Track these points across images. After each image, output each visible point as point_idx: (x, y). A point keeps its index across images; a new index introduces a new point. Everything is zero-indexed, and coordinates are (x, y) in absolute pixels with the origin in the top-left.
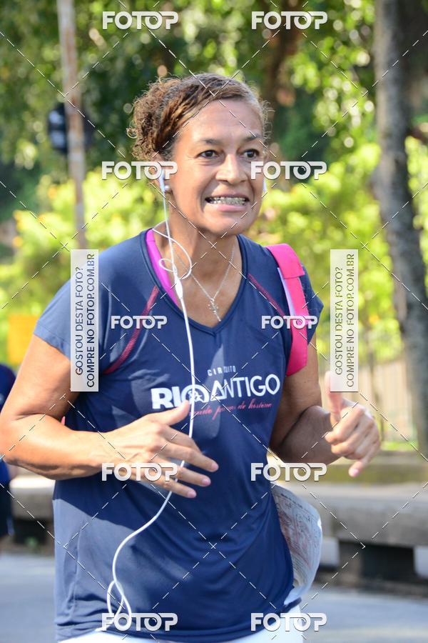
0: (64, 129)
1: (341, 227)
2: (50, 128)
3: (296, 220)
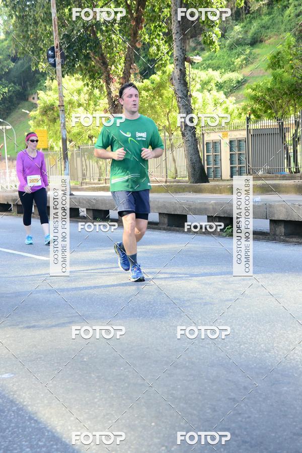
0: (54, 57)
1: (161, 96)
2: (49, 56)
3: (144, 93)
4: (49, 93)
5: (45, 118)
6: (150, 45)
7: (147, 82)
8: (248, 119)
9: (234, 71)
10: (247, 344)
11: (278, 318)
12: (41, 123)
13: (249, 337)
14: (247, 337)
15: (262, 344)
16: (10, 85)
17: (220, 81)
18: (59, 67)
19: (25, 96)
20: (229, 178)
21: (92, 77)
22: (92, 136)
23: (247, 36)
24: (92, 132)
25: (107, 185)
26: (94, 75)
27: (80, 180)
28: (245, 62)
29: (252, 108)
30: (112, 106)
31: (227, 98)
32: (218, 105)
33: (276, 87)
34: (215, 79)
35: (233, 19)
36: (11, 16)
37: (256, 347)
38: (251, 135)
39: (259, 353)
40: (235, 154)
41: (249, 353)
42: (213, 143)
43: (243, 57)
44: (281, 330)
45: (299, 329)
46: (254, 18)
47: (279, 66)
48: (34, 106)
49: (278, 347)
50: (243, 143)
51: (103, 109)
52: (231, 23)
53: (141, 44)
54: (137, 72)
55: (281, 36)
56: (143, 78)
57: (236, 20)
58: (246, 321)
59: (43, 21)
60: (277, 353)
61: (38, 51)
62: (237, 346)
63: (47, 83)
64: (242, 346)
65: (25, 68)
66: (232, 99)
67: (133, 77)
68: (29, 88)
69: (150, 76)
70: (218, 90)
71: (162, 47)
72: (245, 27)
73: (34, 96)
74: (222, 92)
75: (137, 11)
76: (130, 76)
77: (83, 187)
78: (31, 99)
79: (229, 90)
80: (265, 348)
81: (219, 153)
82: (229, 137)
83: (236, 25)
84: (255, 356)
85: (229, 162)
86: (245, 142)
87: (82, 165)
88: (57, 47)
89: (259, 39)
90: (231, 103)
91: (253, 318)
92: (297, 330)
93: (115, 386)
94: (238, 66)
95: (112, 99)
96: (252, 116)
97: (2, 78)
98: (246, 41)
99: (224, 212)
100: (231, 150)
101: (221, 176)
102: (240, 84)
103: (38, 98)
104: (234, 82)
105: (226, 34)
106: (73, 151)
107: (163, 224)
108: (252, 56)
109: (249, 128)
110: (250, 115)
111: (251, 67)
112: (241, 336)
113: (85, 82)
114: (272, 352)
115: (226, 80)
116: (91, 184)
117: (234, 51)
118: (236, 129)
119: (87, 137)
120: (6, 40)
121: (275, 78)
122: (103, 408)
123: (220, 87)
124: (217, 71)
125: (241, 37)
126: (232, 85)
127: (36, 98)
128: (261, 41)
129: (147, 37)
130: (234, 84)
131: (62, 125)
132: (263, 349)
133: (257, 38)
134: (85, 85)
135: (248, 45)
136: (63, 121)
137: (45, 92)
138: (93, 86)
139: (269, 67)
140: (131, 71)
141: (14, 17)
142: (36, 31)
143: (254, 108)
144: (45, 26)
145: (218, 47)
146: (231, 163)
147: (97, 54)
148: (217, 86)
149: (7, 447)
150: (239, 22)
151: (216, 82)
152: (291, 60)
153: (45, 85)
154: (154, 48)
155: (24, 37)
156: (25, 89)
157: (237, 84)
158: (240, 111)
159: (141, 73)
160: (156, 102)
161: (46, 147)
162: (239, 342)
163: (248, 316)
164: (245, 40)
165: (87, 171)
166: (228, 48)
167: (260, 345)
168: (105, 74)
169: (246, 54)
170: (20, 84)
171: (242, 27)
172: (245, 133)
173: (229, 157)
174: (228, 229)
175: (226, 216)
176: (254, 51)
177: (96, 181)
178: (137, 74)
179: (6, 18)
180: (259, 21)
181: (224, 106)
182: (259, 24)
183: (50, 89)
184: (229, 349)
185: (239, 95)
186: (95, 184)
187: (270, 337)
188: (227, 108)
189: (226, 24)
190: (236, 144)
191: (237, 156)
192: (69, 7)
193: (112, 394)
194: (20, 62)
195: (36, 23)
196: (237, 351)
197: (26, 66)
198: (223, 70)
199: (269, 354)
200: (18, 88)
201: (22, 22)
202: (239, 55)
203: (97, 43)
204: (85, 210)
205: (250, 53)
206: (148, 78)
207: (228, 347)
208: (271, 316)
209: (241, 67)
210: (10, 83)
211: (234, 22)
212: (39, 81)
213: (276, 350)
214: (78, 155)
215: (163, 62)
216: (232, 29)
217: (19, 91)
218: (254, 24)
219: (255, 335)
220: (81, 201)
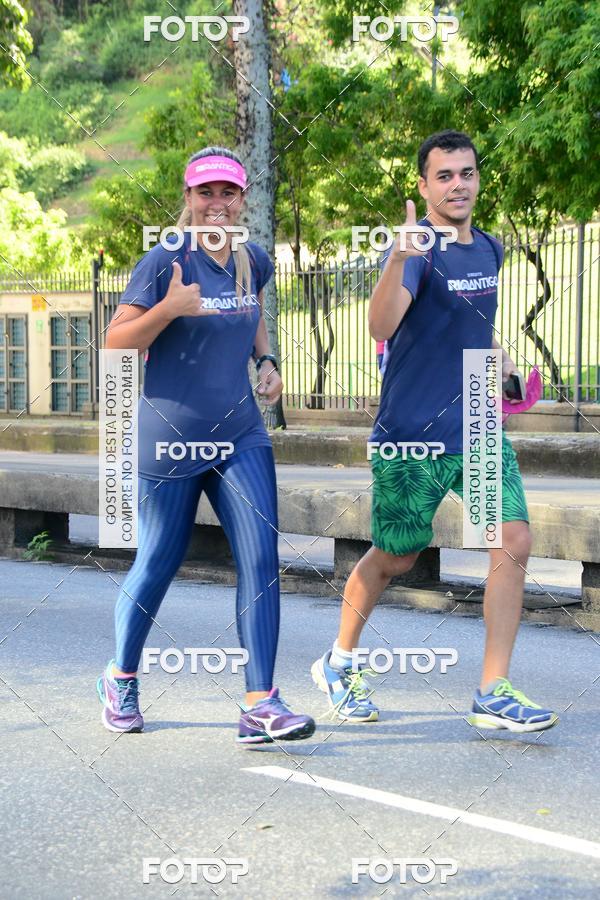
8: (98, 266)
9: (63, 144)
10: (62, 842)
11: (147, 773)
13: (70, 823)
14: (66, 824)
15: (102, 840)
17: (28, 165)
20: (47, 410)
23: (96, 59)
28: (89, 123)
29: (108, 239)
31: (45, 210)
32: (22, 226)
33: (167, 192)
34: (14, 160)
35: (58, 13)
37: (85, 850)
38: (106, 307)
39: (91, 866)
40: (64, 352)
41: (66, 867)
42: (8, 320)
43: (86, 110)
44: (151, 803)
45: (196, 799)
46: (111, 15)
47: (174, 141)
49: (140, 847)
50: (84, 327)
52: (53, 22)
55: (179, 68)
57: (68, 15)
58: (66, 781)
60: (136, 863)
62: (37, 848)
64: (50, 849)
66: (58, 214)
70: (23, 189)
72: (90, 34)
74: (31, 195)
79: (51, 190)
80: (107, 851)
81: (24, 348)
82: (49, 309)
83: (67, 28)
84: (82, 872)
85: (48, 371)
86: (90, 322)
89: (125, 70)
90: (54, 224)
91: (84, 772)
92: (190, 802)
94: (72, 132)
96: (109, 260)
98: (92, 72)
99: (30, 499)
100: (54, 341)
101: (28, 405)
102: (79, 177)
104: (63, 171)
105: (42, 48)
108: (107, 110)
109: (100, 289)
110: (102, 256)
111: (106, 138)
112: (50, 822)
114: (125, 860)
115: (43, 163)
117: (63, 94)
118: (68, 288)
121: (164, 170)
123: (27, 180)
124: (18, 138)
125: (80, 59)
126: (59, 177)
128: (130, 75)
130: (63, 176)
132: (104, 854)
133: (120, 65)
135: (97, 80)
139: (149, 142)
143: (113, 239)
145: (27, 78)
146: (54, 375)
148: (19, 176)
150: (73, 22)
151: (17, 167)
152: (202, 129)
157: (72, 177)
158: (79, 242)
162: (43, 838)
163: (72, 768)
164: (90, 67)
166: (48, 84)
167: (97, 843)
169: (94, 105)
171: (82, 35)
172: (89, 300)
173: (48, 358)
174: (38, 540)
175: (34, 507)
176: (112, 98)
180: (125, 24)
181: (36, 231)
182: (124, 30)
184: (15, 857)
185: (75, 205)
187: (123, 822)
188: (44, 236)
189: (42, 21)
190: (66, 326)
191: (68, 357)
196: (36, 862)
198: (36, 140)
199: (118, 866)
202: (75, 104)
205: (104, 102)
207: (12, 853)
208: (131, 767)
209: (81, 135)
211: (62, 18)
213: (137, 855)
216: (58, 37)
218: (113, 30)
219: (85, 819)
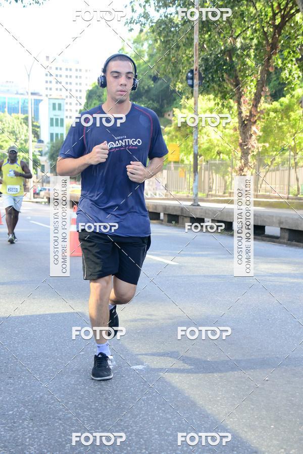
0: (192, 79)
1: (288, 117)
2: (187, 78)
3: (272, 114)
4: (183, 110)
5: (178, 134)
6: (282, 69)
7: (276, 104)
12: (174, 138)
16: (149, 103)
18: (196, 88)
19: (161, 113)
21: (224, 98)
22: (220, 153)
24: (221, 149)
25: (231, 198)
26: (225, 95)
27: (207, 192)
30: (242, 125)
36: (156, 40)
48: (169, 122)
51: (233, 127)
53: (274, 68)
54: (268, 94)
56: (273, 100)
59: (184, 45)
61: (176, 73)
63: (183, 101)
65: (163, 87)
67: (264, 99)
68: (166, 106)
69: (280, 98)
71: (294, 72)
73: (169, 113)
75: (273, 38)
76: (261, 98)
77: (208, 199)
78: (166, 116)
87: (210, 179)
88: (196, 70)
93: (237, 387)
95: (242, 119)
97: (143, 96)
103: (174, 115)
106: (202, 165)
107: (284, 238)
113: (216, 102)
116: (216, 196)
119: (216, 153)
120: (149, 61)
122: (225, 407)
127: (171, 115)
129: (280, 62)
131: (195, 141)
134: (215, 104)
136: (196, 138)
137: (180, 110)
138: (223, 105)
140: (262, 93)
141: (159, 41)
142: (178, 55)
144: (186, 50)
147: (231, 77)
149: (138, 431)
153: (180, 103)
154: (286, 72)
155: (166, 59)
156: (162, 106)
159: (271, 95)
160: (283, 123)
161: (177, 160)
165: (213, 184)
168: (237, 95)
170: (158, 102)
177: (221, 194)
178: (268, 96)
179: (150, 42)
183: (185, 107)
186: (220, 196)
192: (209, 33)
193: (234, 394)
194: (160, 82)
195: (178, 47)
197: (165, 86)
200: (156, 105)
201: (166, 46)
203: (232, 66)
204: (210, 220)
206: (277, 101)
210: (149, 101)
212: (175, 100)
214: (206, 169)
215: (293, 86)
217: (156, 108)
220: (207, 212)
